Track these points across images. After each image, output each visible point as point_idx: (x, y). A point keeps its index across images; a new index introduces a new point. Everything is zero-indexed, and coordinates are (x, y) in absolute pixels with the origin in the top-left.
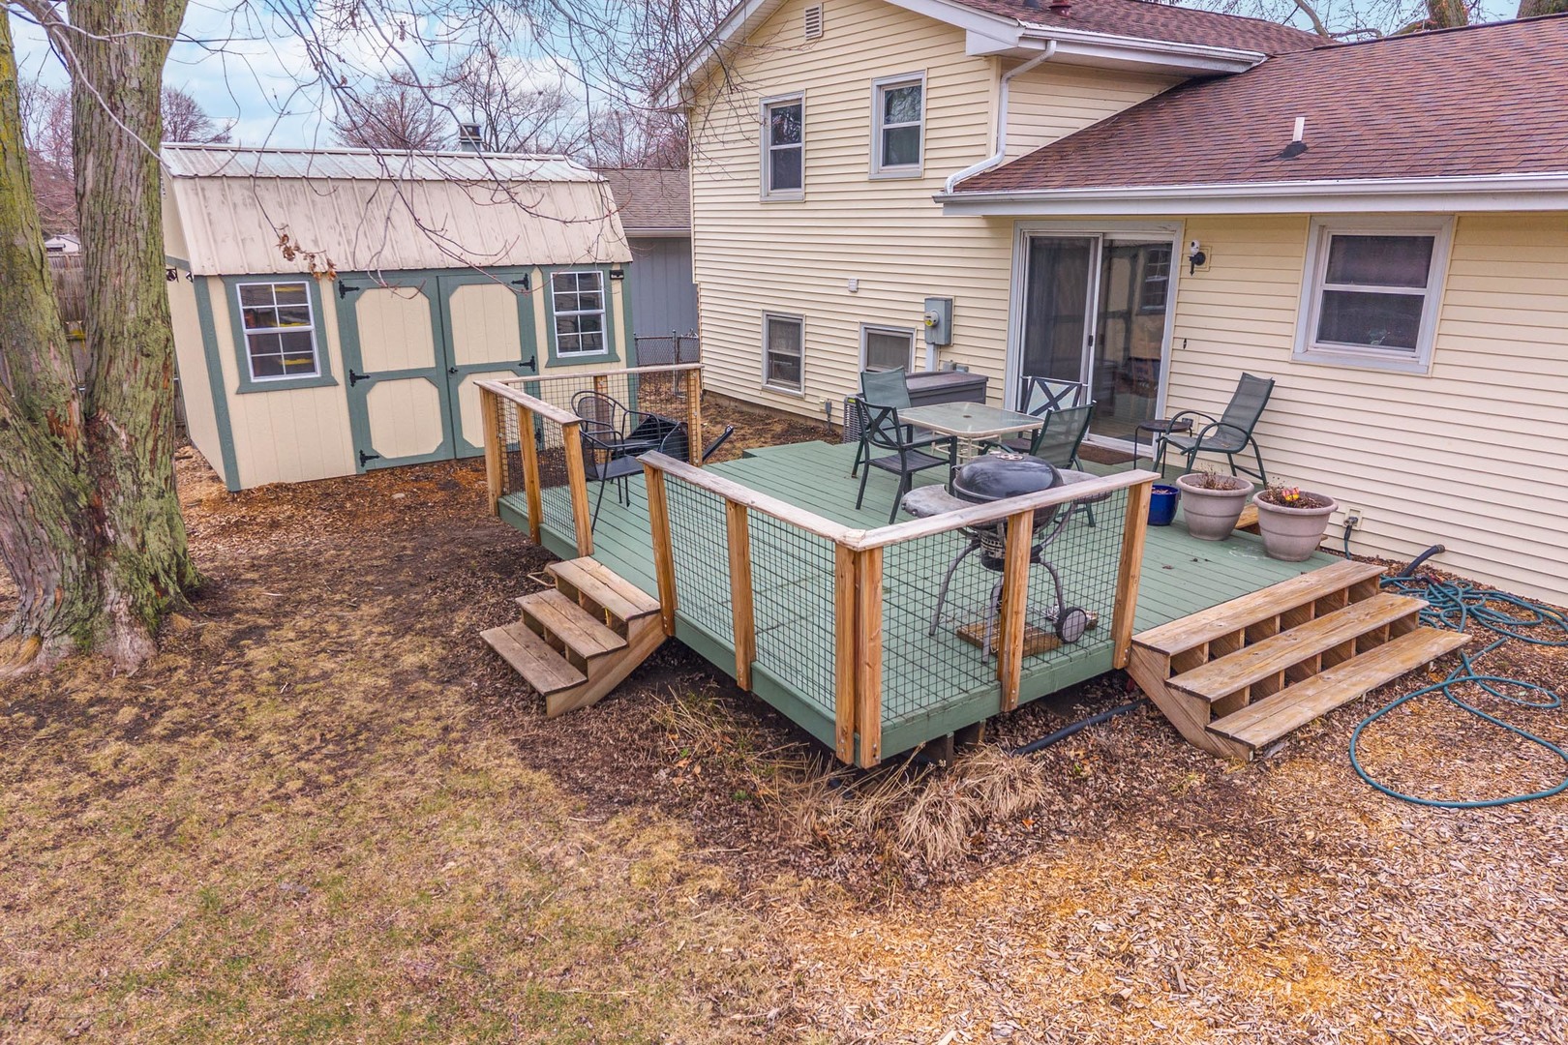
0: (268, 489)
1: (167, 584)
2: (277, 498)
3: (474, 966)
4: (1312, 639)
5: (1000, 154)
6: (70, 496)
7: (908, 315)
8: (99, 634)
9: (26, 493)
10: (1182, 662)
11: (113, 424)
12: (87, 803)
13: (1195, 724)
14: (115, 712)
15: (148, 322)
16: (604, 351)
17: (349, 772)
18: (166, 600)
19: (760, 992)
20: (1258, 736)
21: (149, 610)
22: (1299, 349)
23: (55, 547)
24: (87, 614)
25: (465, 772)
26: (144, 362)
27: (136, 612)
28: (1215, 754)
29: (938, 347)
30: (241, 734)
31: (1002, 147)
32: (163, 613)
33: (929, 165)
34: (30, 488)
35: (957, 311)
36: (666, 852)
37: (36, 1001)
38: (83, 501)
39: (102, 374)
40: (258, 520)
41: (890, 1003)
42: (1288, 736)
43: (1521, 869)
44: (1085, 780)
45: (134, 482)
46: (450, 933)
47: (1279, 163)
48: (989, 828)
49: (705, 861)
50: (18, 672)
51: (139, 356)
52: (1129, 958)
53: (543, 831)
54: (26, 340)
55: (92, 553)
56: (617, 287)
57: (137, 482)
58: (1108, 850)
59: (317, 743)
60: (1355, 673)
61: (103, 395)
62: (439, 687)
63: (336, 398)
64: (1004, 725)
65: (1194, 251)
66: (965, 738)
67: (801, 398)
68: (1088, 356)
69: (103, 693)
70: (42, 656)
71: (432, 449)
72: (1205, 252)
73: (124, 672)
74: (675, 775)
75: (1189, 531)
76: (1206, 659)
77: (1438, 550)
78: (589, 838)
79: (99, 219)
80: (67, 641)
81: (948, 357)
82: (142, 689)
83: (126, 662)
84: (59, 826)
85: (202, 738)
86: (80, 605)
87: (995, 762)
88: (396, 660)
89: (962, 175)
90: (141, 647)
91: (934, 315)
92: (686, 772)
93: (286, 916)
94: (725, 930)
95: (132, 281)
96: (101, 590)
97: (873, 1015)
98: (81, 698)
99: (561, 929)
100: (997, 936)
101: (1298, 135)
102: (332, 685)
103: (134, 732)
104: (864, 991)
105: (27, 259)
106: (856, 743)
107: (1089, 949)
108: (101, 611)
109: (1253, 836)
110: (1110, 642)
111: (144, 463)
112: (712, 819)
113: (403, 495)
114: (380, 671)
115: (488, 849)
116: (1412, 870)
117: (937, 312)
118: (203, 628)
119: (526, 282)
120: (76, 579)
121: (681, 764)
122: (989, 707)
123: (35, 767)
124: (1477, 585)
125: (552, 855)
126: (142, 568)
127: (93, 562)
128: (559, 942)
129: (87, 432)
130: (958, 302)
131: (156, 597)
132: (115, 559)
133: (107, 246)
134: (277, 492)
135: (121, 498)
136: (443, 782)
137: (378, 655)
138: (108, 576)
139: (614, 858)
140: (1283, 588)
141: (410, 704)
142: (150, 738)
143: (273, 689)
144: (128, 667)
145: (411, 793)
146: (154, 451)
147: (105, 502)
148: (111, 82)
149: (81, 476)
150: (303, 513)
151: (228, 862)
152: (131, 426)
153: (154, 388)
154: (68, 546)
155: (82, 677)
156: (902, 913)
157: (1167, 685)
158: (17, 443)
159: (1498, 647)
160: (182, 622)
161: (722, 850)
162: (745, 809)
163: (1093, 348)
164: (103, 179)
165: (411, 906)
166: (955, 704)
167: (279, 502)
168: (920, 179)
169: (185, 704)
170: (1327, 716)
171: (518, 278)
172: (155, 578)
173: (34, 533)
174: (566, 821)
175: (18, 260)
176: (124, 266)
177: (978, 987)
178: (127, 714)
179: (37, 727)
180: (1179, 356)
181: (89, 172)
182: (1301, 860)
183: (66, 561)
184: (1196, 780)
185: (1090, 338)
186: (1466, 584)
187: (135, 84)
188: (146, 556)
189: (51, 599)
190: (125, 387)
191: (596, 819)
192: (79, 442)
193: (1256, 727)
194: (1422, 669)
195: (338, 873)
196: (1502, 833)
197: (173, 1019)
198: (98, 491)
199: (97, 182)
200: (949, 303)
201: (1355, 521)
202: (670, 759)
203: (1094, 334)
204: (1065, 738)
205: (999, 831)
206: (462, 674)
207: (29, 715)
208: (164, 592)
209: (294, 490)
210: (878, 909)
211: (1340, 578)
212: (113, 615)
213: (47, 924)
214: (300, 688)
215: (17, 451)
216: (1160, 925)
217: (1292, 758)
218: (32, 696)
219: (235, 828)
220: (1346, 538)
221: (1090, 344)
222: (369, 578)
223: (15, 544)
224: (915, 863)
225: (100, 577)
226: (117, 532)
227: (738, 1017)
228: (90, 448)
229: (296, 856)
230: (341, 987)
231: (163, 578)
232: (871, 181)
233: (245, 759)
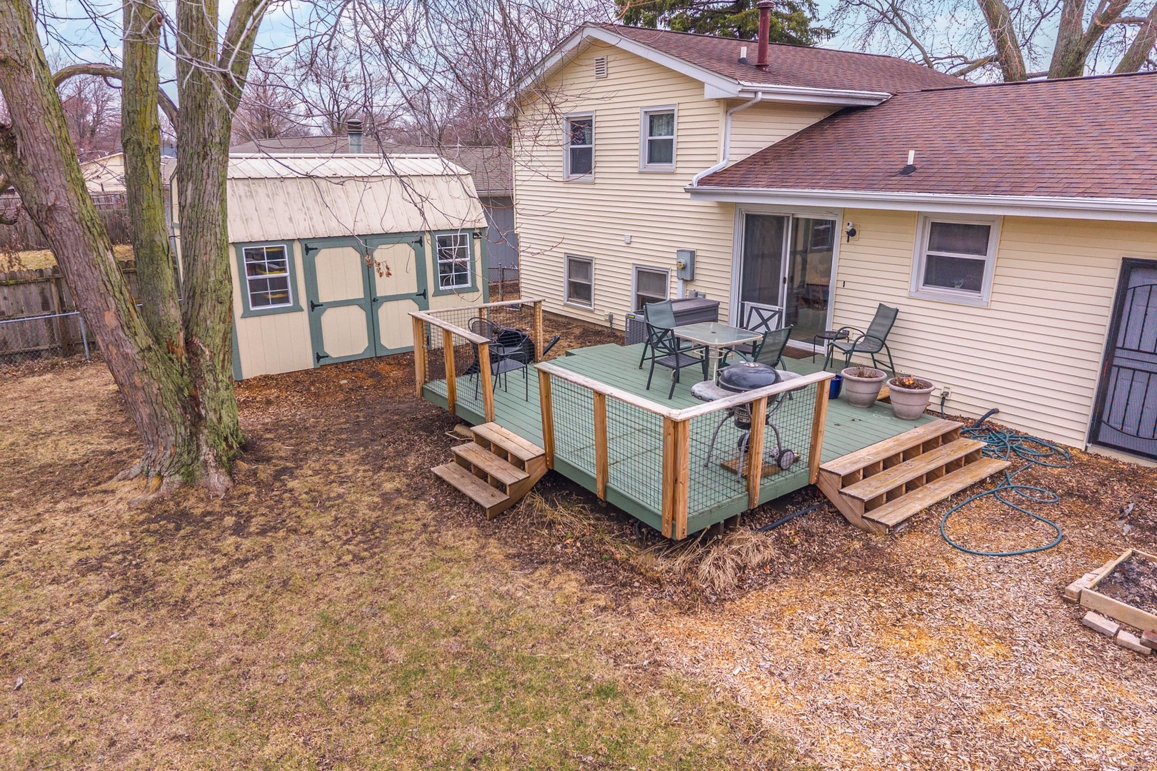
0: (260, 379)
1: (232, 442)
2: (267, 384)
3: (481, 645)
4: (920, 466)
5: (726, 160)
6: (180, 390)
7: (666, 260)
8: (197, 473)
9: (159, 389)
10: (848, 480)
11: (201, 345)
12: (229, 571)
13: (855, 514)
14: (222, 520)
15: (221, 282)
16: (469, 285)
17: (376, 550)
18: (232, 452)
19: (637, 653)
20: (891, 521)
21: (224, 459)
22: (913, 290)
23: (172, 421)
24: (190, 462)
25: (445, 548)
26: (219, 307)
27: (218, 458)
28: (867, 531)
29: (685, 281)
30: (304, 530)
31: (727, 156)
32: (232, 460)
33: (679, 165)
34: (161, 386)
35: (698, 259)
36: (571, 587)
37: (253, 669)
38: (186, 393)
39: (195, 314)
40: (258, 399)
41: (706, 656)
42: (907, 520)
43: (1028, 586)
44: (796, 546)
45: (214, 380)
46: (465, 630)
47: (899, 178)
48: (746, 572)
49: (593, 592)
50: (151, 497)
51: (216, 303)
52: (826, 632)
53: (500, 578)
54: (157, 297)
55: (193, 425)
56: (477, 243)
57: (216, 381)
58: (811, 582)
59: (351, 535)
60: (945, 484)
61: (195, 328)
62: (412, 502)
63: (302, 319)
64: (750, 516)
65: (849, 228)
66: (730, 524)
67: (591, 312)
68: (783, 290)
69: (209, 509)
70: (163, 488)
71: (361, 351)
72: (856, 229)
73: (217, 496)
74: (566, 548)
75: (849, 402)
76: (861, 478)
77: (995, 411)
78: (527, 581)
79: (194, 220)
80: (178, 478)
81: (692, 288)
82: (233, 506)
83: (217, 490)
84: (220, 583)
85: (281, 534)
86: (186, 456)
87: (748, 537)
88: (380, 486)
89: (702, 174)
90: (224, 481)
91: (683, 261)
92: (572, 546)
93: (373, 624)
94: (612, 626)
95: (213, 258)
96: (198, 446)
97: (698, 661)
98: (197, 512)
99: (524, 627)
100: (758, 624)
101: (910, 161)
102: (346, 502)
103: (238, 530)
104: (691, 651)
105: (161, 249)
106: (674, 526)
107: (805, 629)
108: (198, 460)
109: (889, 573)
110: (807, 469)
111: (219, 367)
112: (592, 570)
113: (346, 381)
114: (373, 493)
115: (472, 589)
116: (972, 588)
117: (685, 259)
118: (257, 468)
119: (420, 242)
120: (184, 440)
121: (568, 541)
122: (742, 507)
123: (188, 552)
124: (1017, 432)
125: (508, 590)
126: (220, 433)
127: (194, 430)
128: (525, 633)
129: (188, 351)
130: (698, 253)
131: (227, 451)
132: (206, 427)
133: (199, 237)
134: (266, 381)
135: (208, 391)
136: (434, 554)
137: (368, 483)
138: (202, 438)
139: (543, 591)
140: (904, 436)
141: (398, 512)
142: (250, 534)
143: (312, 505)
144: (218, 493)
145: (418, 561)
146: (224, 360)
147: (199, 393)
148: (205, 139)
149: (185, 377)
150: (284, 394)
151: (327, 599)
152: (212, 346)
153: (223, 323)
154: (179, 420)
155: (192, 500)
156: (705, 615)
157: (840, 493)
158: (155, 359)
159: (1027, 468)
160: (243, 466)
161: (602, 586)
162: (610, 565)
163: (786, 285)
164: (197, 197)
165: (439, 618)
166: (725, 504)
167: (267, 386)
168: (673, 173)
169: (263, 515)
170: (929, 509)
171: (416, 239)
172: (226, 439)
173: (161, 413)
174: (511, 573)
175: (156, 249)
176: (209, 249)
177: (751, 648)
178: (229, 521)
179: (178, 529)
180: (841, 291)
181: (189, 193)
182: (914, 584)
183: (178, 430)
184: (857, 545)
185: (785, 278)
186: (1011, 431)
187: (217, 140)
188: (222, 425)
189: (169, 452)
190: (208, 322)
191: (527, 571)
192: (183, 357)
193: (890, 515)
194: (983, 482)
195: (392, 602)
196: (1020, 568)
197: (331, 674)
198: (195, 386)
199: (194, 199)
200: (693, 253)
201: (947, 394)
202: (561, 539)
203: (787, 276)
204: (783, 524)
205: (752, 573)
206: (423, 493)
207: (169, 522)
208: (231, 447)
209: (276, 379)
210: (692, 613)
211: (937, 430)
212: (205, 462)
213: (239, 632)
214: (328, 504)
215: (155, 363)
216: (841, 617)
217: (909, 532)
218: (166, 511)
219: (323, 581)
220: (942, 404)
221: (784, 282)
222: (344, 436)
223: (150, 419)
224: (709, 590)
225: (198, 439)
226: (207, 411)
227: (627, 665)
228: (189, 360)
229: (365, 595)
230: (415, 656)
231: (230, 439)
232: (640, 173)
233: (312, 545)
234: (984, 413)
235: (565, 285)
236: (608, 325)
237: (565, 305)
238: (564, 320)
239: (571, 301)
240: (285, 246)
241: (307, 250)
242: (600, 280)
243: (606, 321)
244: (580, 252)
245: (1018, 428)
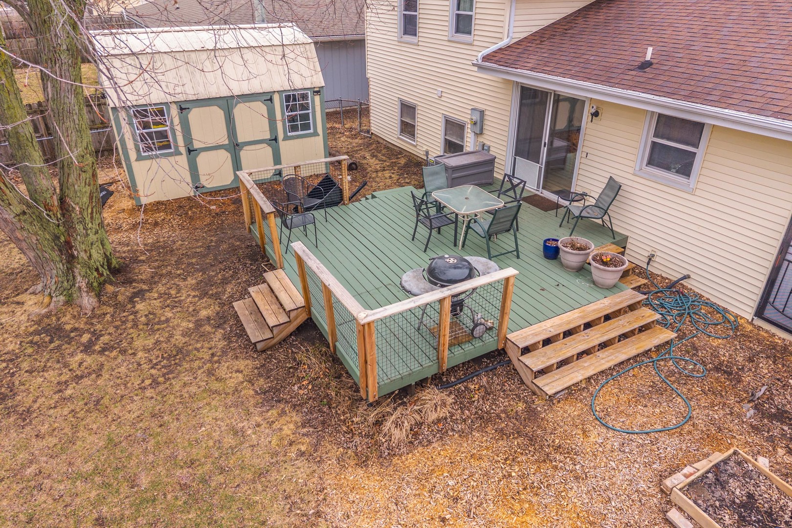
0: (154, 204)
1: (102, 271)
2: (158, 209)
3: (204, 481)
4: (595, 337)
5: (509, 39)
6: (56, 238)
7: (464, 116)
8: (75, 295)
9: (37, 240)
10: (526, 350)
11: (72, 204)
12: (68, 385)
13: (528, 379)
14: (81, 336)
15: (83, 157)
16: (311, 131)
17: (171, 376)
18: (103, 278)
19: (309, 502)
20: (549, 390)
21: (95, 284)
22: (637, 168)
23: (52, 260)
24: (69, 287)
25: (217, 380)
26: (83, 175)
27: (90, 286)
28: (534, 393)
29: (476, 134)
30: (130, 352)
31: (511, 35)
32: (101, 285)
33: (476, 38)
34: (39, 238)
35: (486, 117)
36: (288, 430)
37: (45, 481)
38: (62, 239)
39: (65, 181)
40: (149, 221)
41: (356, 513)
42: (568, 388)
43: (638, 469)
44: (474, 402)
45: (84, 229)
46: (198, 463)
47: (635, 72)
48: (422, 427)
49: (303, 435)
50: (44, 311)
51: (81, 173)
52: (456, 499)
53: (242, 415)
54: (30, 172)
55: (68, 262)
56: (317, 99)
57: (85, 229)
58: (469, 442)
59: (160, 359)
60: (612, 354)
61: (67, 191)
62: (214, 330)
63: (183, 160)
64: (439, 380)
65: (593, 111)
66: (422, 384)
67: (415, 146)
68: (544, 151)
69: (77, 325)
70: (52, 304)
71: (229, 183)
72: (599, 111)
73: (86, 314)
74: (301, 389)
75: (562, 265)
76: (541, 346)
77: (687, 277)
78: (259, 419)
79: (56, 112)
80: (62, 298)
81: (481, 139)
82: (92, 324)
83: (86, 309)
84: (56, 397)
85: (114, 353)
86: (66, 283)
87: (432, 396)
88: (198, 312)
89: (486, 52)
90: (92, 302)
91: (474, 118)
92: (305, 388)
93: (137, 450)
94: (301, 471)
95: (74, 139)
96: (74, 277)
97: (348, 517)
98: (68, 327)
99: (239, 465)
100: (408, 483)
101: (648, 57)
102: (169, 326)
103: (88, 348)
104: (348, 505)
105: (25, 138)
106: (367, 392)
107: (442, 493)
108: (75, 286)
109: (532, 440)
110: (496, 338)
111: (88, 219)
112: (311, 413)
113: (215, 207)
114: (190, 318)
115: (218, 423)
116: (592, 464)
117: (476, 117)
118: (118, 292)
119: (271, 100)
120: (63, 273)
121: (304, 383)
122: (434, 370)
123: (49, 364)
124: (701, 296)
125: (243, 427)
126: (91, 266)
127: (69, 266)
128: (238, 471)
129: (61, 209)
130: (487, 113)
131: (98, 277)
132: (78, 264)
133: (61, 124)
134: (158, 206)
135: (79, 237)
136: (207, 384)
137: (191, 309)
138: (76, 271)
139: (267, 431)
140: (592, 307)
141: (201, 339)
142: (93, 352)
143: (145, 327)
144: (87, 312)
145: (193, 389)
146: (92, 213)
147: (72, 239)
148: (54, 47)
149: (61, 228)
150: (169, 217)
151: (119, 420)
152: (80, 204)
153: (89, 185)
154: (58, 259)
155: (68, 316)
156: (374, 469)
157: (519, 360)
158: (30, 220)
159: (693, 337)
160: (110, 288)
161: (311, 430)
162: (325, 410)
163: (546, 148)
164: (56, 93)
165: (184, 448)
166: (415, 372)
167: (158, 210)
168: (471, 45)
169: (109, 334)
170: (589, 379)
171: (268, 98)
172: (97, 270)
173: (43, 255)
174: (252, 410)
175: (21, 139)
176: (70, 132)
177: (393, 507)
178: (86, 338)
179: (51, 342)
180: (583, 160)
181: (49, 89)
182: (548, 455)
183: (58, 266)
184: (521, 407)
185: (545, 143)
186: (696, 296)
187: (65, 47)
188: (93, 261)
189: (54, 281)
190: (76, 187)
191: (264, 409)
192: (58, 213)
193: (551, 385)
194: (647, 353)
195: (159, 430)
196: (641, 448)
197: (93, 494)
198: (68, 234)
199: (53, 94)
200: (482, 113)
201: (654, 256)
202: (300, 379)
203: (547, 141)
204: (472, 378)
205: (426, 429)
206: (225, 322)
207: (47, 335)
208: (102, 275)
209: (165, 205)
210: (365, 466)
211: (621, 302)
212: (80, 288)
213: (51, 445)
214: (156, 327)
215: (31, 223)
216: (475, 484)
217: (566, 399)
218: (49, 325)
219: (123, 403)
220: (648, 264)
221: (545, 146)
222: (194, 260)
223: (36, 260)
224: (386, 445)
225: (73, 272)
226: (78, 252)
227: (298, 512)
228: (63, 215)
229: (144, 421)
230: (154, 484)
231: (101, 269)
232: (449, 41)
233: (130, 366)
234: (680, 276)
235: (399, 122)
236: (425, 158)
237: (398, 138)
238: (398, 149)
239: (402, 136)
240: (164, 107)
241: (182, 109)
242: (421, 122)
243: (424, 155)
244: (410, 99)
245: (703, 294)
